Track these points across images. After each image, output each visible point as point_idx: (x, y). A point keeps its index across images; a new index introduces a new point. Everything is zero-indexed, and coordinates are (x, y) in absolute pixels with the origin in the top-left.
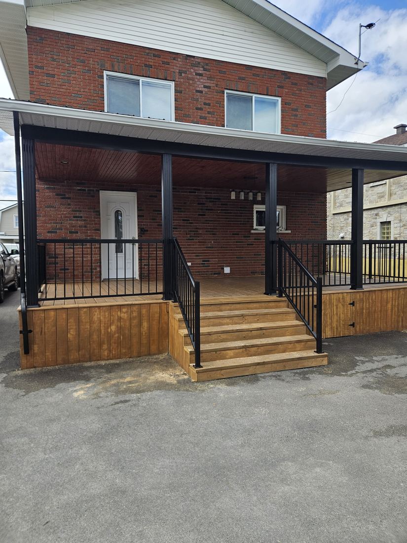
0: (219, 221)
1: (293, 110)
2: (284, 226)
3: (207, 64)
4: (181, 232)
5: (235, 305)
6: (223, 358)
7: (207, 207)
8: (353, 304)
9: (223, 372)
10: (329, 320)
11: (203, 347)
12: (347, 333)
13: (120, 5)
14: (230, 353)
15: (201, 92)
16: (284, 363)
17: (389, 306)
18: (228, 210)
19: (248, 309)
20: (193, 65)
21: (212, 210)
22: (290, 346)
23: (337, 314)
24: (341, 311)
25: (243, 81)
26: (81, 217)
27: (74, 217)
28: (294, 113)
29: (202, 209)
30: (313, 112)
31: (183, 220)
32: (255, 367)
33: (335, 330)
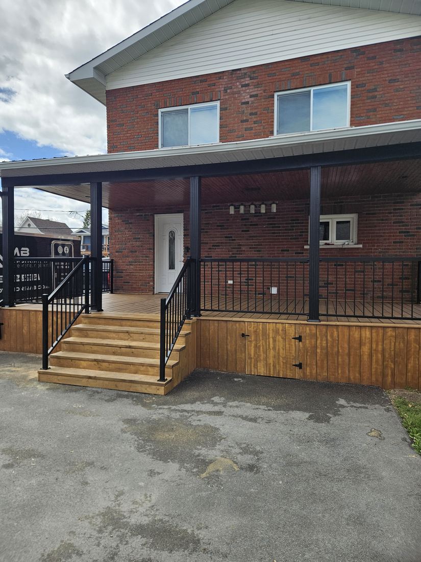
1: (369, 91)
2: (355, 240)
3: (254, 72)
4: (223, 250)
7: (251, 222)
8: (300, 339)
10: (262, 356)
12: (289, 374)
15: (247, 103)
17: (366, 349)
18: (275, 224)
20: (239, 78)
21: (257, 225)
23: (274, 348)
25: (298, 77)
26: (139, 238)
27: (134, 239)
28: (371, 94)
29: (245, 225)
30: (401, 87)
31: (226, 237)
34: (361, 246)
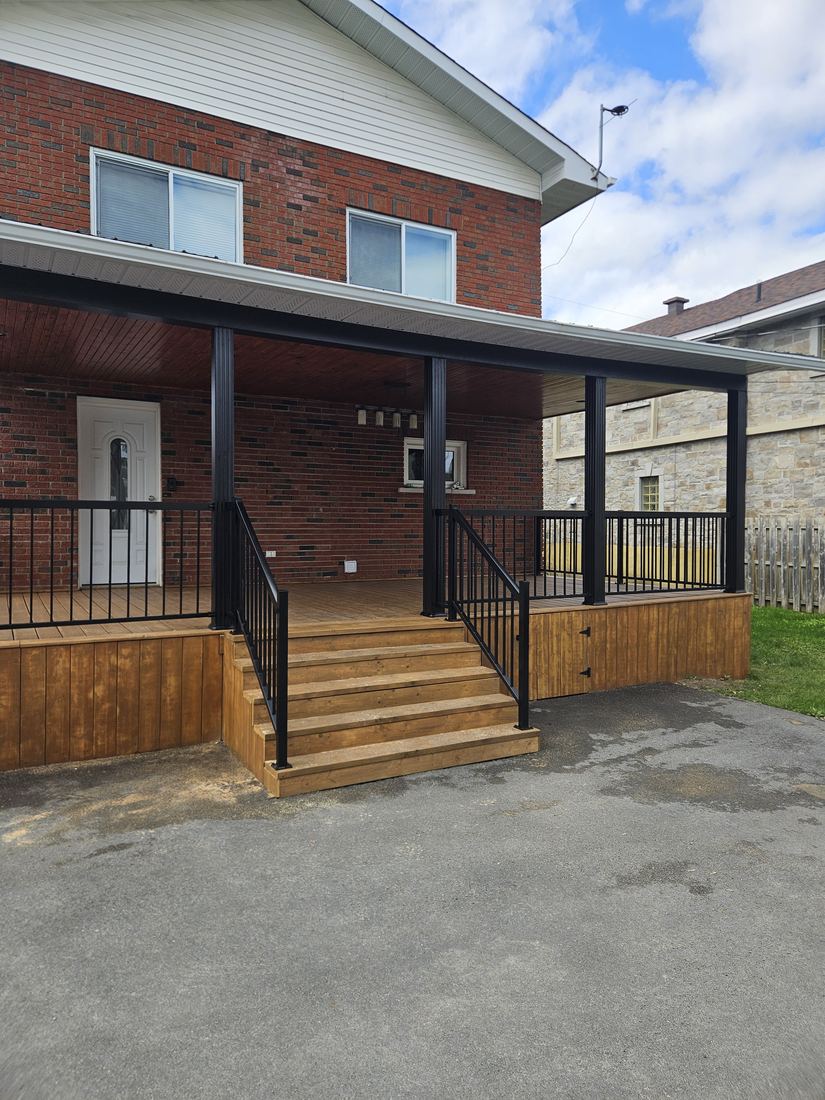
0: (334, 467)
1: (479, 256)
2: (463, 480)
3: (310, 154)
4: (255, 489)
5: (362, 638)
6: (336, 746)
7: (310, 438)
8: (587, 632)
9: (333, 774)
10: (544, 666)
11: (293, 725)
12: (577, 689)
13: (129, 16)
14: (350, 735)
15: (298, 207)
16: (457, 752)
17: (653, 635)
18: (352, 446)
19: (389, 644)
20: (282, 154)
21: (320, 444)
22: (470, 717)
23: (558, 652)
24: (567, 646)
25: (383, 193)
26: (34, 452)
27: (17, 451)
28: (482, 263)
29: (299, 443)
30: (516, 264)
32: (399, 761)
33: (555, 683)
34: (473, 492)
